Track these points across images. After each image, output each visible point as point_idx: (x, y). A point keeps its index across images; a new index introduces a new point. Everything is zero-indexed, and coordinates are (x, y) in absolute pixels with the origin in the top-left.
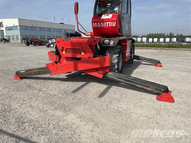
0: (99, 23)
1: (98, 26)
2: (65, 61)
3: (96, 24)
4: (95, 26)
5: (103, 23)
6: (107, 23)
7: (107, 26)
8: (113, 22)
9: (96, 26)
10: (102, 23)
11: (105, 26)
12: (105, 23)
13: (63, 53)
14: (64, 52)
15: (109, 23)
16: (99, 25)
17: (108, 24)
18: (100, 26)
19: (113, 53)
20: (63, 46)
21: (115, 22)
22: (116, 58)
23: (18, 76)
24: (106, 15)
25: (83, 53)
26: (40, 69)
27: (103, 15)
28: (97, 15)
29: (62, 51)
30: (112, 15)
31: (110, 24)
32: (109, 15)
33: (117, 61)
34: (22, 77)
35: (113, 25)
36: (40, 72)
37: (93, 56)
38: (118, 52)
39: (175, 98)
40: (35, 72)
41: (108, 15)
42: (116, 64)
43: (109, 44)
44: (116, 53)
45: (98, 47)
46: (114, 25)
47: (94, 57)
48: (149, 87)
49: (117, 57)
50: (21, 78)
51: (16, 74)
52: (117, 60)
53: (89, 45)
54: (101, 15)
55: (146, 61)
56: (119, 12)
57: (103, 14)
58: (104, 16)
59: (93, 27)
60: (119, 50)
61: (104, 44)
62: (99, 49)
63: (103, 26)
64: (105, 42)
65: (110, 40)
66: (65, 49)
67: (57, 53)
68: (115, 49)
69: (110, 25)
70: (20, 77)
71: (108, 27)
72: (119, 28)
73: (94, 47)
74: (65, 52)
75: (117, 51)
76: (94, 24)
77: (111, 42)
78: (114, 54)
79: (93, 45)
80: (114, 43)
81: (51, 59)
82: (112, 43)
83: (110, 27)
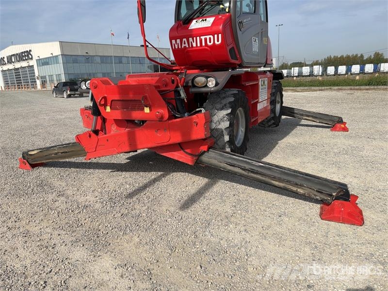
0: (185, 40)
1: (183, 47)
2: (115, 127)
3: (178, 41)
4: (177, 47)
5: (195, 38)
6: (203, 38)
7: (204, 44)
8: (216, 36)
9: (180, 47)
10: (191, 39)
11: (199, 45)
12: (198, 38)
13: (105, 110)
14: (108, 109)
15: (208, 37)
16: (185, 44)
17: (206, 40)
18: (187, 46)
19: (218, 106)
20: (106, 95)
21: (220, 35)
22: (225, 119)
23: (27, 161)
24: (201, 20)
25: (147, 110)
26: (66, 147)
27: (194, 21)
28: (181, 22)
29: (105, 105)
30: (214, 18)
31: (210, 39)
32: (208, 19)
33: (227, 124)
34: (33, 163)
35: (216, 42)
36: (66, 152)
37: (169, 116)
38: (230, 103)
39: (366, 214)
40: (56, 154)
41: (206, 20)
42: (225, 132)
43: (206, 86)
44: (225, 105)
45: (183, 95)
46: (218, 41)
47: (172, 117)
48: (301, 186)
49: (227, 115)
50: (33, 166)
51: (23, 156)
52: (229, 122)
53: (159, 92)
54: (188, 21)
55: (310, 118)
56: (229, 12)
57: (195, 19)
58: (196, 22)
59: (174, 48)
60: (232, 99)
61: (194, 86)
62: (185, 100)
63: (194, 45)
64: (196, 82)
65: (207, 77)
66: (110, 102)
67: (96, 110)
68: (224, 98)
69: (210, 42)
70: (30, 164)
71: (206, 48)
72: (233, 48)
73: (172, 95)
74: (111, 108)
75: (228, 101)
76: (174, 42)
77: (209, 81)
78: (222, 109)
79: (167, 90)
80: (217, 84)
81: (87, 124)
82: (211, 83)
83: (211, 47)
